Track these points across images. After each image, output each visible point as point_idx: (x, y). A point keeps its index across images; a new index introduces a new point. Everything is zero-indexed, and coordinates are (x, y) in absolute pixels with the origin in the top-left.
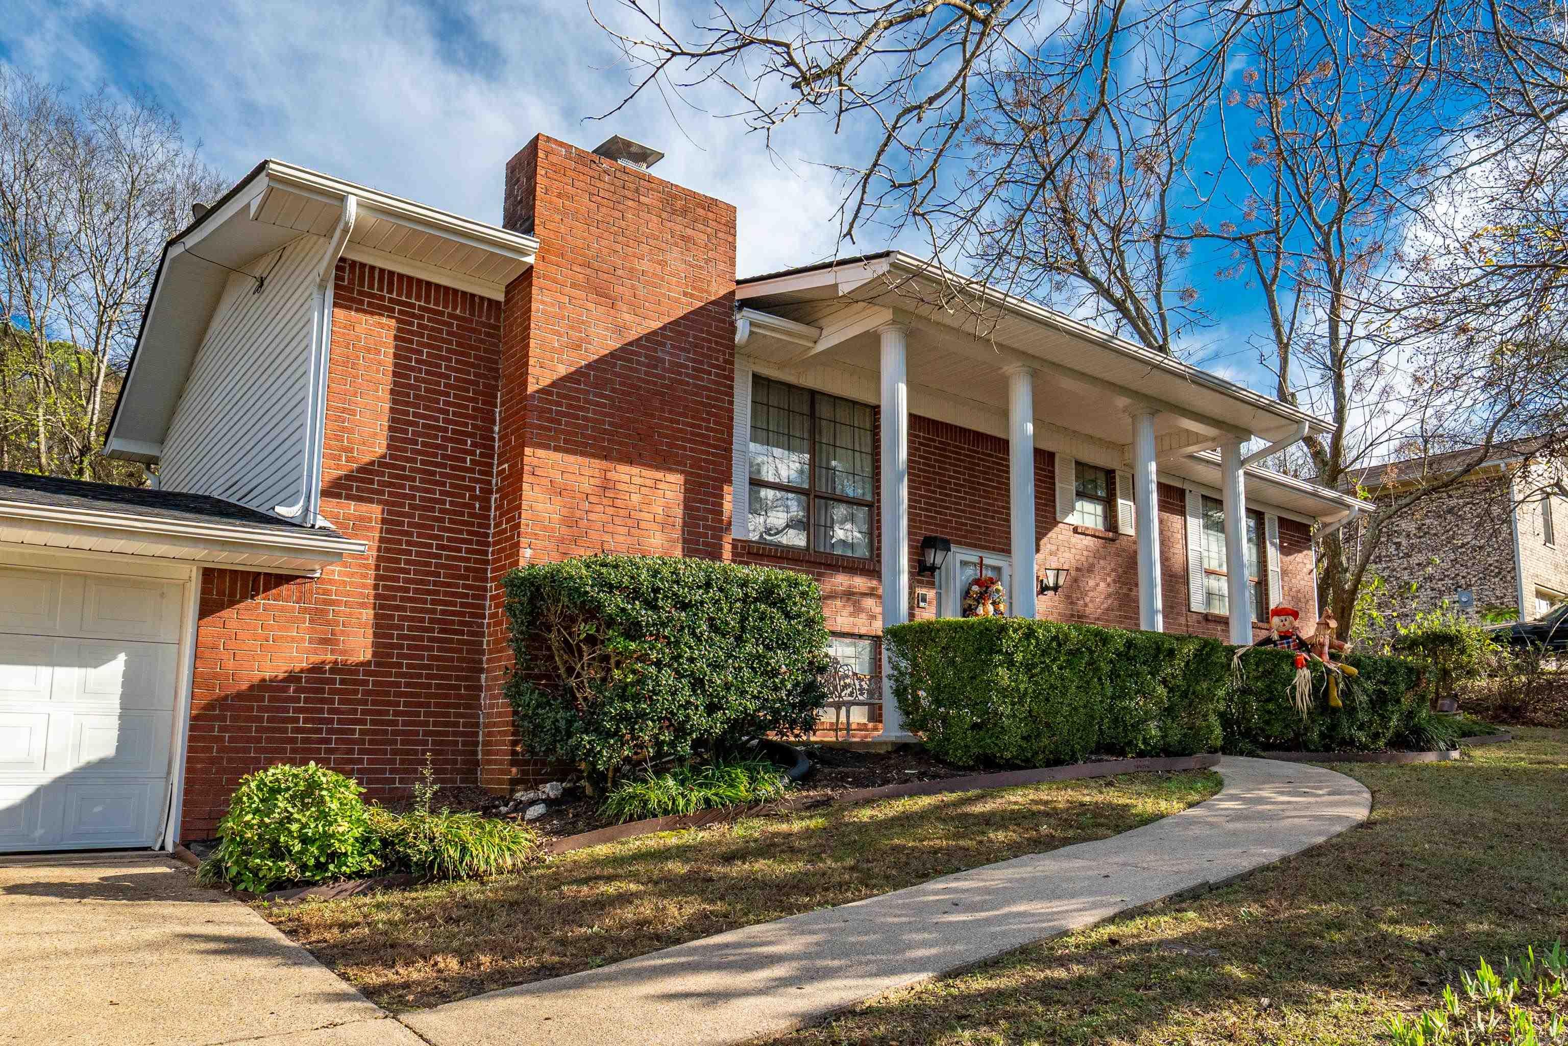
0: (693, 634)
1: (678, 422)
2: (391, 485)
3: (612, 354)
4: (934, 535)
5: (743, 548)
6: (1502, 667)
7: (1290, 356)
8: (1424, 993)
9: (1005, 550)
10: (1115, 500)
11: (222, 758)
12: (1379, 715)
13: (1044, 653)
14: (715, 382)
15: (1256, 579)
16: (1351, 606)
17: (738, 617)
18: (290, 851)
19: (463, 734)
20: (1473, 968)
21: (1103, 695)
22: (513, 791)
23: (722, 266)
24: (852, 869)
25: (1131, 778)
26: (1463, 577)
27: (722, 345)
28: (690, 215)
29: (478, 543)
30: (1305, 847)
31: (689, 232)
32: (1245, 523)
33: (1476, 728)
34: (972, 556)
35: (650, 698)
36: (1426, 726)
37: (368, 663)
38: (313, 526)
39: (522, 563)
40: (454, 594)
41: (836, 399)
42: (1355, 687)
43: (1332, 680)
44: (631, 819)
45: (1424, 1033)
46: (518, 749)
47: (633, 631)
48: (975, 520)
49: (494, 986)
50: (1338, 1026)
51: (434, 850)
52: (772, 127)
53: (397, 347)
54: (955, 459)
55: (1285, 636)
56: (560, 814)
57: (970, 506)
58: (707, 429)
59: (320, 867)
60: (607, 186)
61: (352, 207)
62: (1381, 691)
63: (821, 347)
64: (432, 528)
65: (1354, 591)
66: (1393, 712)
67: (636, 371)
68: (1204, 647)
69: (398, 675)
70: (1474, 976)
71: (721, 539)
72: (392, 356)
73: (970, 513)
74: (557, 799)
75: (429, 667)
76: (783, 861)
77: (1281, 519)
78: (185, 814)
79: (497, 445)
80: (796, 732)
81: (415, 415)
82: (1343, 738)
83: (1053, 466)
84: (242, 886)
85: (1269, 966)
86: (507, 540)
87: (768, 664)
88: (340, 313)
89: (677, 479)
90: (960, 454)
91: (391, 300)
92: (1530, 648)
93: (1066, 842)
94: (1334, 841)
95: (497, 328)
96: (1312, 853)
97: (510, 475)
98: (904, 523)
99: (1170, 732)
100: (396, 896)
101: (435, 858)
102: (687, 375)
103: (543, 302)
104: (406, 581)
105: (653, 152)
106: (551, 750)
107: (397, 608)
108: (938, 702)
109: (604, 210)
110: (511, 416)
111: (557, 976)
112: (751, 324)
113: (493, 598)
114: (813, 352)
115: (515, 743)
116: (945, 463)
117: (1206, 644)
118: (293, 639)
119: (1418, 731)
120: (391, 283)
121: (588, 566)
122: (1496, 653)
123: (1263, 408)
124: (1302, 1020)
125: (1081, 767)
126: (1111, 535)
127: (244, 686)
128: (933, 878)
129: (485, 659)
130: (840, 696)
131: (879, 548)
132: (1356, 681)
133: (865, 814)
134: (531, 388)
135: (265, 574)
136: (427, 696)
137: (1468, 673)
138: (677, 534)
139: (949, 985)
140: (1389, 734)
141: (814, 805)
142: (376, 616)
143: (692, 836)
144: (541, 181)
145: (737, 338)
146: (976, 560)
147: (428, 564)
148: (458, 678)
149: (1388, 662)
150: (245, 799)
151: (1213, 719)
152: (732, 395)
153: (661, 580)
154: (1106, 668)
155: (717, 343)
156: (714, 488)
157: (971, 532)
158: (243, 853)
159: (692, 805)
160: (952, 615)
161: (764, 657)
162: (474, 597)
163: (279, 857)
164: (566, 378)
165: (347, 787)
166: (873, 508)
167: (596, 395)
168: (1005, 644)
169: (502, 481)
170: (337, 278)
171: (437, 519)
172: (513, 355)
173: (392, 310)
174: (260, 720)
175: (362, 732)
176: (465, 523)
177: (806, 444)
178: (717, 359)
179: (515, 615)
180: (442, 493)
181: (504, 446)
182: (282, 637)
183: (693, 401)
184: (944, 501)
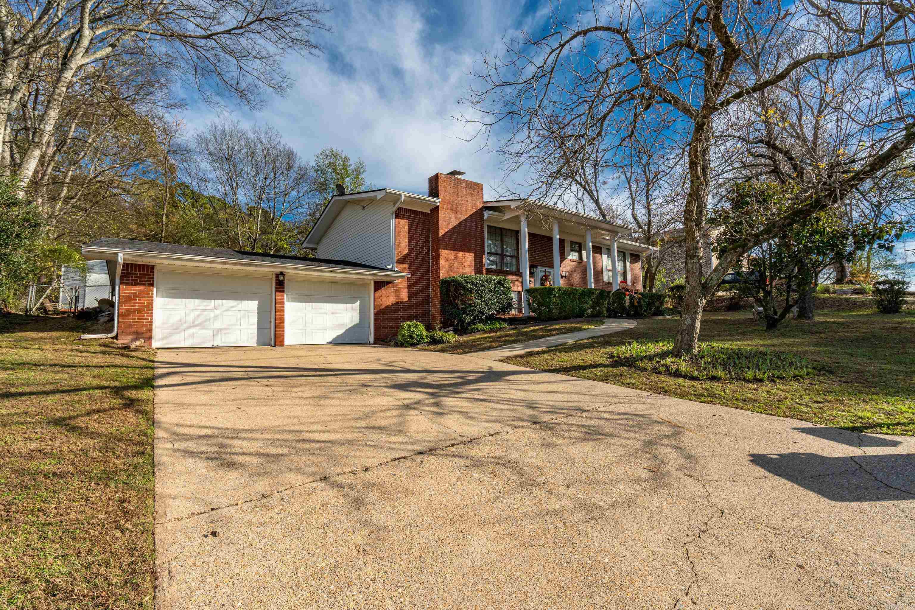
1: (472, 241)
2: (409, 259)
3: (457, 225)
4: (533, 265)
5: (488, 270)
9: (552, 266)
10: (581, 252)
12: (649, 307)
13: (563, 294)
14: (479, 230)
15: (622, 272)
17: (494, 288)
18: (415, 338)
19: (427, 317)
21: (577, 304)
23: (480, 200)
25: (583, 322)
28: (472, 188)
29: (428, 272)
31: (472, 192)
32: (617, 255)
34: (543, 269)
35: (476, 306)
36: (663, 310)
37: (407, 301)
38: (394, 270)
39: (442, 277)
40: (423, 285)
41: (507, 230)
42: (642, 301)
44: (474, 332)
47: (472, 292)
48: (544, 258)
51: (441, 337)
53: (408, 227)
54: (538, 243)
57: (542, 256)
58: (479, 241)
59: (420, 341)
60: (453, 183)
61: (402, 197)
62: (649, 302)
63: (504, 218)
66: (653, 307)
67: (462, 229)
69: (413, 304)
71: (483, 269)
72: (408, 229)
74: (455, 329)
75: (420, 302)
77: (630, 254)
78: (375, 335)
79: (431, 248)
81: (413, 242)
82: (639, 313)
83: (565, 244)
86: (436, 272)
88: (397, 220)
89: (472, 255)
91: (407, 216)
93: (569, 332)
95: (431, 220)
97: (437, 256)
98: (528, 263)
99: (593, 312)
101: (441, 339)
102: (473, 228)
103: (442, 214)
104: (414, 282)
105: (463, 173)
107: (412, 288)
108: (539, 306)
109: (453, 189)
110: (434, 241)
112: (488, 214)
113: (432, 285)
114: (502, 220)
115: (441, 319)
116: (536, 244)
117: (604, 290)
118: (392, 296)
120: (408, 212)
121: (461, 278)
123: (620, 227)
125: (572, 320)
126: (580, 261)
127: (384, 307)
129: (431, 299)
130: (513, 306)
131: (521, 268)
132: (642, 299)
133: (525, 330)
134: (440, 235)
135: (386, 282)
136: (420, 308)
138: (473, 268)
140: (652, 312)
141: (513, 329)
142: (408, 290)
143: (489, 335)
144: (437, 184)
145: (485, 218)
147: (418, 278)
148: (425, 304)
151: (604, 309)
152: (483, 231)
153: (472, 279)
154: (577, 297)
155: (480, 220)
156: (480, 256)
157: (542, 263)
158: (405, 338)
159: (487, 329)
160: (538, 286)
161: (499, 297)
162: (428, 285)
163: (412, 339)
164: (447, 232)
165: (423, 326)
166: (517, 258)
167: (454, 235)
168: (554, 293)
169: (433, 257)
170: (396, 211)
171: (419, 267)
172: (434, 227)
173: (407, 218)
174: (387, 314)
175: (407, 317)
176: (425, 267)
177: (500, 242)
178: (480, 224)
179: (443, 289)
180: (420, 261)
181: (433, 249)
182: (390, 296)
183: (475, 235)
184: (535, 255)
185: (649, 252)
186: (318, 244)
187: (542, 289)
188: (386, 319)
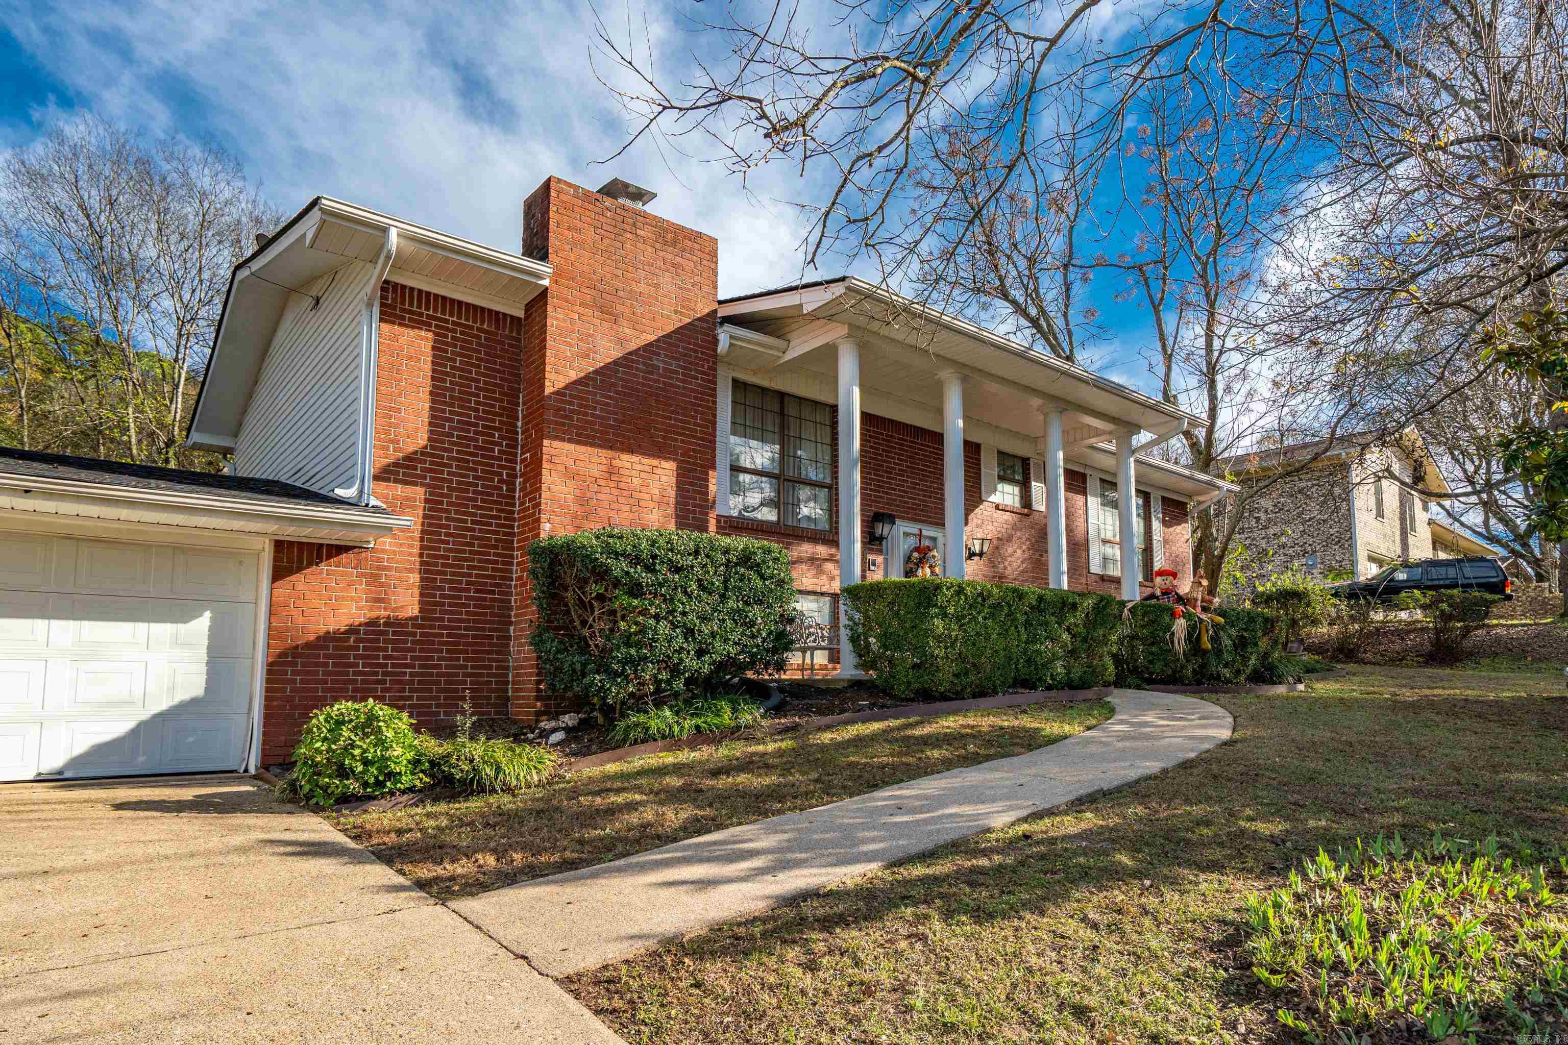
0: (685, 593)
1: (671, 419)
2: (431, 471)
4: (882, 511)
5: (726, 522)
6: (1339, 617)
7: (1173, 365)
8: (1273, 875)
9: (940, 523)
10: (1030, 483)
11: (294, 697)
12: (1241, 656)
13: (971, 607)
14: (701, 386)
15: (1143, 547)
16: (1219, 568)
17: (722, 578)
18: (353, 772)
19: (495, 675)
20: (1313, 855)
21: (1019, 641)
22: (538, 721)
23: (706, 288)
24: (816, 781)
25: (1041, 706)
26: (1310, 545)
27: (707, 354)
28: (679, 246)
29: (506, 519)
30: (1181, 760)
31: (678, 259)
32: (1135, 502)
33: (1318, 666)
34: (913, 528)
35: (651, 645)
36: (1278, 664)
37: (416, 618)
38: (367, 505)
39: (543, 535)
40: (486, 561)
41: (801, 400)
43: (1203, 630)
44: (636, 742)
45: (1274, 907)
46: (542, 687)
47: (636, 590)
48: (915, 499)
49: (525, 878)
50: (1205, 901)
51: (474, 769)
52: (748, 170)
53: (434, 356)
54: (899, 449)
55: (1166, 593)
56: (576, 739)
57: (911, 488)
58: (695, 424)
59: (379, 784)
60: (609, 221)
61: (394, 237)
62: (1242, 636)
63: (789, 356)
64: (467, 506)
65: (1222, 557)
66: (1252, 653)
67: (636, 376)
68: (1101, 601)
69: (440, 627)
70: (1314, 862)
71: (707, 514)
72: (430, 363)
73: (911, 493)
74: (574, 727)
75: (468, 621)
76: (760, 775)
77: (1163, 498)
78: (265, 743)
79: (520, 438)
80: (770, 671)
81: (451, 412)
82: (1212, 675)
83: (979, 455)
84: (314, 801)
85: (1150, 855)
86: (530, 516)
87: (747, 616)
88: (386, 327)
89: (669, 466)
90: (903, 445)
91: (429, 316)
92: (1362, 602)
93: (989, 758)
94: (1204, 756)
95: (519, 340)
96: (1186, 765)
97: (532, 463)
99: (1073, 670)
100: (442, 807)
101: (475, 776)
102: (678, 380)
103: (557, 319)
104: (446, 550)
105: (647, 192)
106: (569, 688)
107: (439, 573)
108: (885, 647)
109: (607, 241)
110: (531, 414)
111: (576, 869)
112: (731, 337)
113: (518, 564)
114: (782, 361)
115: (539, 682)
116: (891, 452)
117: (1102, 599)
118: (352, 599)
119: (1271, 668)
120: (428, 302)
121: (598, 537)
122: (1335, 606)
123: (1150, 407)
124: (1177, 897)
125: (1001, 699)
126: (1026, 511)
127: (312, 637)
128: (882, 787)
129: (513, 614)
130: (805, 643)
131: (837, 522)
132: (1223, 628)
133: (827, 737)
134: (548, 391)
135: (327, 545)
136: (467, 644)
137: (1312, 622)
138: (671, 511)
139: (894, 873)
140: (1248, 671)
141: (785, 731)
142: (422, 579)
143: (685, 756)
144: (553, 216)
145: (719, 349)
146: (916, 531)
147: (465, 536)
148: (490, 630)
149: (1249, 613)
150: (315, 730)
151: (1107, 659)
152: (715, 396)
153: (658, 548)
154: (1021, 618)
155: (702, 353)
156: (701, 473)
157: (913, 509)
158: (315, 774)
159: (685, 731)
161: (744, 611)
162: (503, 563)
163: (344, 777)
164: (575, 382)
165: (400, 719)
166: (832, 489)
167: (602, 396)
168: (940, 600)
169: (525, 467)
170: (382, 297)
171: (470, 499)
172: (533, 363)
173: (430, 325)
174: (326, 665)
175: (411, 674)
176: (494, 502)
177: (777, 437)
178: (703, 366)
179: (537, 578)
180: (475, 478)
181: (526, 438)
182: (343, 597)
183: (683, 401)
184: (890, 483)
185: (1217, 496)
186: (236, 435)
188: (318, 682)
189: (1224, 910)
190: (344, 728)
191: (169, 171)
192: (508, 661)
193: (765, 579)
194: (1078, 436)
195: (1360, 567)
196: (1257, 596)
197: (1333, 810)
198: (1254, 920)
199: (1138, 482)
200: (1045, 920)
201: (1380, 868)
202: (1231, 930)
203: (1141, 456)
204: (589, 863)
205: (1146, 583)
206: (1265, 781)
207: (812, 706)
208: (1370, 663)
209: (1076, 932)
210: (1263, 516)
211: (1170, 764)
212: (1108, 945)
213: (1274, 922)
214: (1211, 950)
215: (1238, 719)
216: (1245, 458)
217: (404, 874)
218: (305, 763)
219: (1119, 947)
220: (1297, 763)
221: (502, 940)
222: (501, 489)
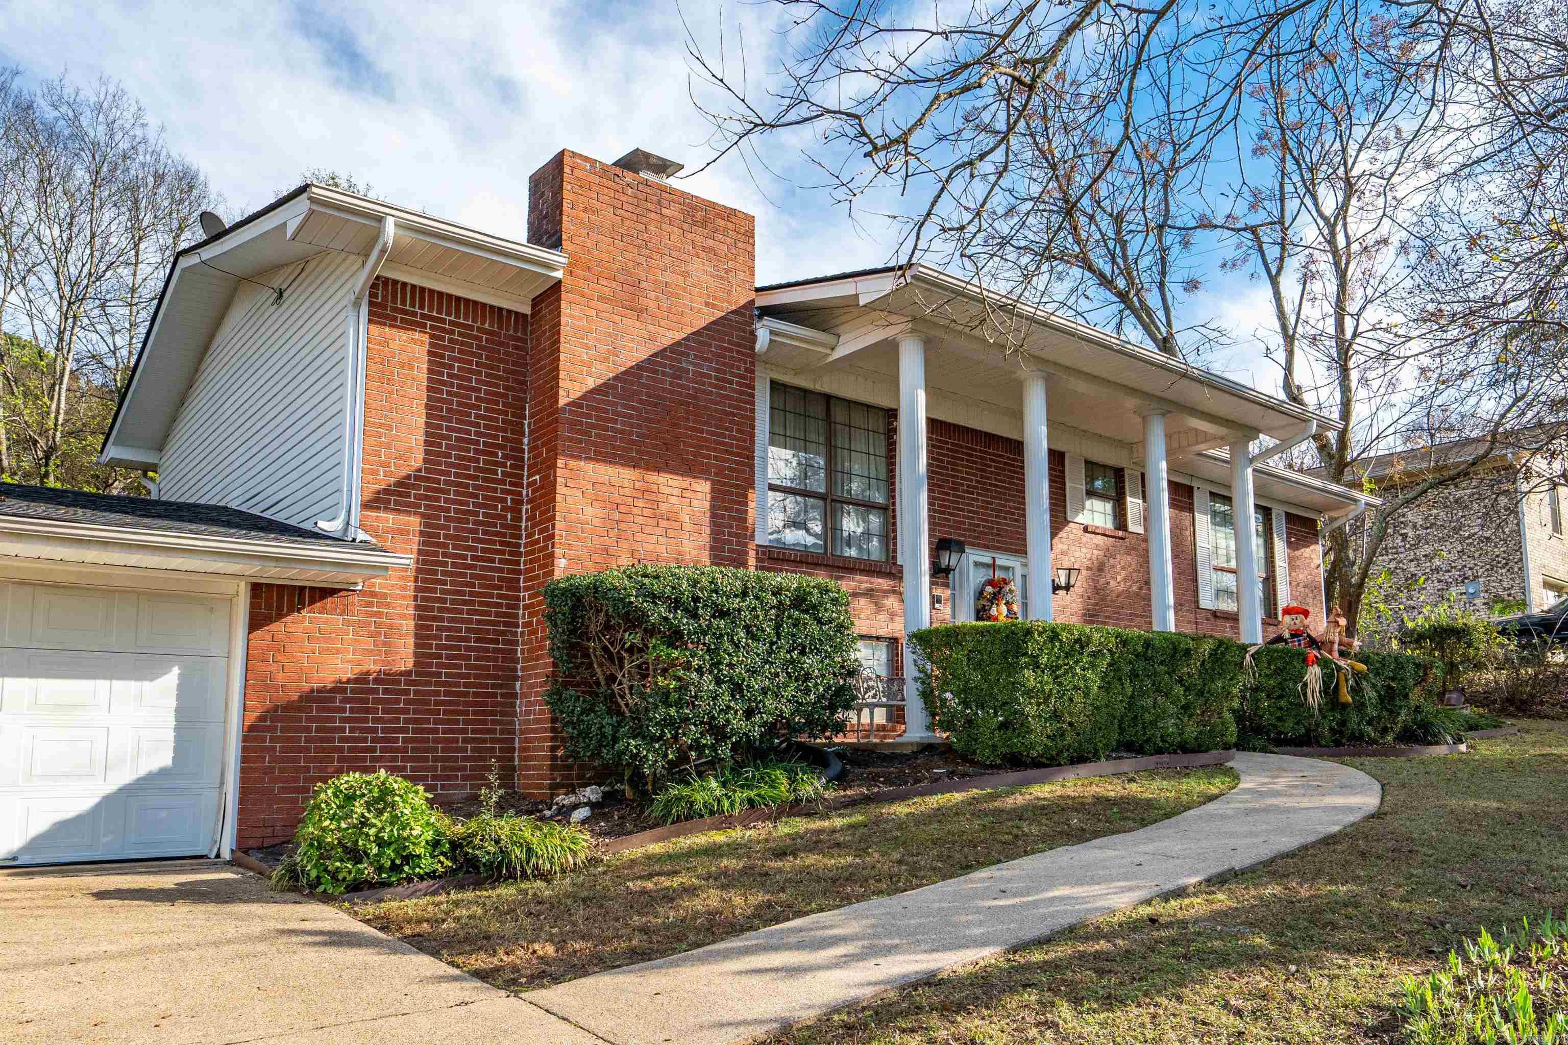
0: (732, 641)
1: (702, 432)
2: (427, 498)
3: (639, 366)
4: (948, 536)
5: (764, 553)
6: (1507, 660)
7: (1296, 349)
8: (1432, 959)
9: (1019, 547)
10: (1124, 498)
11: (274, 768)
12: (1387, 710)
13: (1067, 655)
14: (735, 391)
15: (1264, 575)
16: (1358, 600)
17: (772, 624)
18: (367, 855)
19: (499, 741)
20: (1474, 936)
21: (1124, 695)
22: (552, 796)
23: (741, 275)
24: (900, 862)
25: (1151, 774)
26: (1470, 569)
27: (743, 354)
28: (710, 226)
29: (511, 553)
30: (1321, 836)
31: (710, 242)
32: (1253, 522)
33: (1483, 722)
34: (985, 557)
35: (693, 703)
36: (1433, 720)
37: (408, 673)
38: (354, 540)
39: (558, 574)
40: (488, 604)
41: (851, 404)
42: (1365, 683)
43: (1342, 678)
44: (678, 819)
45: (1432, 989)
46: (560, 753)
47: (675, 638)
48: (987, 521)
49: (596, 969)
50: (1356, 987)
51: (502, 851)
53: (429, 361)
54: (967, 461)
55: (1295, 634)
56: (606, 817)
57: (982, 508)
58: (731, 437)
59: (395, 868)
60: (631, 200)
61: (390, 229)
62: (1390, 687)
63: (840, 353)
64: (466, 539)
65: (1361, 585)
66: (1400, 707)
67: (661, 381)
68: (1219, 646)
69: (437, 684)
70: (1475, 943)
71: (746, 545)
72: (425, 371)
73: (983, 514)
74: (598, 802)
75: (468, 676)
76: (832, 857)
77: (1288, 515)
78: (241, 822)
79: (526, 456)
80: (828, 734)
81: (448, 429)
82: (1353, 733)
83: (1063, 466)
84: (321, 889)
85: (1294, 939)
86: (541, 550)
87: (802, 668)
88: (375, 330)
89: (704, 487)
90: (971, 455)
91: (423, 316)
92: (1536, 641)
93: (1097, 835)
94: (1348, 830)
95: (524, 341)
96: (1329, 841)
97: (542, 487)
98: (925, 527)
99: (1188, 730)
100: (469, 895)
101: (503, 859)
102: (710, 384)
103: (572, 317)
104: (444, 592)
105: (673, 164)
106: (597, 754)
107: (435, 619)
108: (965, 704)
109: (627, 223)
110: (541, 428)
111: (650, 960)
112: (771, 332)
113: (526, 607)
114: (831, 359)
115: (553, 749)
116: (957, 465)
117: (1221, 643)
118: (338, 651)
119: (1425, 726)
120: (422, 299)
121: (630, 577)
122: (1502, 646)
123: (1272, 408)
124: (1326, 982)
125: (1103, 764)
126: (1120, 533)
127: (295, 696)
128: (977, 869)
129: (519, 667)
130: (863, 699)
131: (895, 551)
132: (1365, 677)
134: (562, 401)
135: (311, 588)
136: (467, 704)
137: (1475, 666)
138: (702, 542)
139: (1009, 960)
140: (1398, 728)
141: (852, 804)
142: (417, 626)
143: (737, 834)
144: (568, 197)
145: (758, 347)
146: (989, 561)
147: (464, 575)
148: (494, 686)
149: (1396, 659)
150: (323, 805)
151: (1228, 715)
152: (753, 404)
153: (701, 589)
154: (1126, 668)
155: (738, 352)
156: (738, 495)
157: (985, 533)
158: (321, 857)
159: (737, 805)
160: (965, 618)
161: (799, 662)
162: (508, 606)
163: (358, 860)
164: (593, 392)
165: (417, 792)
166: (888, 511)
167: (623, 406)
168: (1031, 648)
169: (533, 492)
170: (370, 296)
171: (471, 531)
172: (542, 368)
173: (425, 326)
174: (308, 729)
175: (405, 740)
176: (498, 534)
177: (822, 448)
178: (739, 368)
179: (555, 625)
180: (476, 505)
181: (534, 458)
182: (328, 649)
183: (716, 410)
184: (958, 503)
185: (1353, 511)
186: (160, 447)
187: (981, 632)
188: (300, 750)
189: (1378, 996)
190: (357, 804)
191: (57, 119)
192: (512, 723)
193: (822, 624)
194: (1184, 443)
195: (1533, 596)
196: (1405, 634)
197: (1497, 889)
198: (1411, 1003)
199: (1256, 495)
200: (1184, 1007)
201: (1548, 949)
202: (1387, 1016)
203: (1259, 465)
204: (663, 953)
205: (1270, 621)
206: (1420, 858)
207: (878, 775)
208: (1547, 717)
209: (1219, 1018)
210: (1411, 534)
211: (1312, 838)
212: (1255, 1031)
213: (1432, 1005)
214: (1366, 1035)
215: (1387, 787)
216: (1386, 460)
217: (458, 967)
218: (311, 845)
219: (1266, 1033)
220: (1457, 837)
221: (596, 1031)
222: (505, 517)
